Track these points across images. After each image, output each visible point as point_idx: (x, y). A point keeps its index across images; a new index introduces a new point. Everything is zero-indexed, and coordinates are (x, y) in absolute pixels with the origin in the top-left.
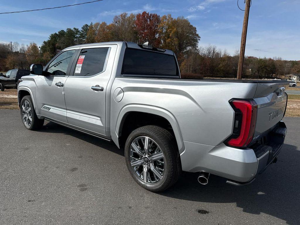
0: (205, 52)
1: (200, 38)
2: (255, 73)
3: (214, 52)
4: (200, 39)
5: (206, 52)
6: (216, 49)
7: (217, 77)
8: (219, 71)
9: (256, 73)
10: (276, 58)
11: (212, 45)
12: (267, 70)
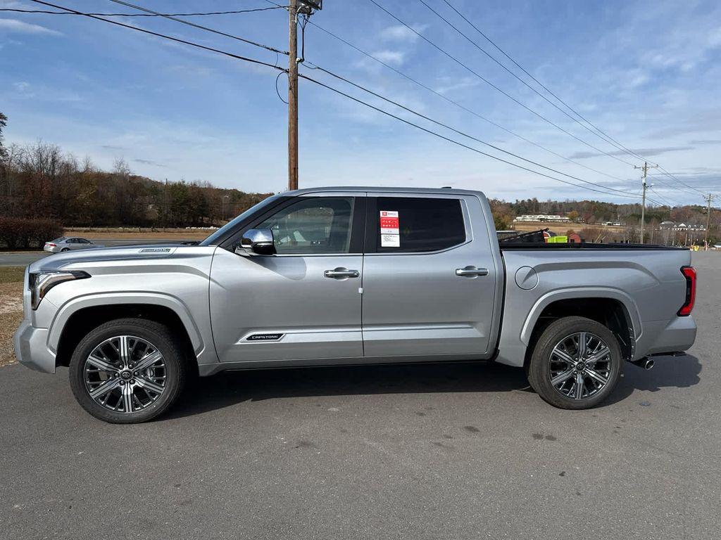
0: (27, 159)
1: (5, 118)
2: (166, 216)
3: (54, 161)
4: (5, 121)
5: (30, 158)
6: (60, 154)
7: (80, 227)
8: (81, 211)
9: (170, 216)
10: (200, 182)
11: (48, 144)
12: (191, 208)
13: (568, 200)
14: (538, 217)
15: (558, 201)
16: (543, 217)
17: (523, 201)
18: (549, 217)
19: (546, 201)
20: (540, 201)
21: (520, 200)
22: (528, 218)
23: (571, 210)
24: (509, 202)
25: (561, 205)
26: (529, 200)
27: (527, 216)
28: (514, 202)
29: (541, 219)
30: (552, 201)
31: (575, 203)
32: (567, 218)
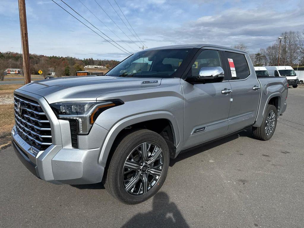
13: (105, 59)
14: (94, 66)
15: (102, 60)
16: (96, 66)
17: (87, 59)
18: (98, 66)
19: (96, 60)
20: (94, 59)
21: (86, 59)
22: (90, 67)
23: (107, 64)
24: (81, 59)
25: (102, 61)
26: (89, 59)
27: (90, 66)
28: (83, 59)
29: (95, 67)
30: (99, 60)
31: (108, 61)
32: (106, 67)
